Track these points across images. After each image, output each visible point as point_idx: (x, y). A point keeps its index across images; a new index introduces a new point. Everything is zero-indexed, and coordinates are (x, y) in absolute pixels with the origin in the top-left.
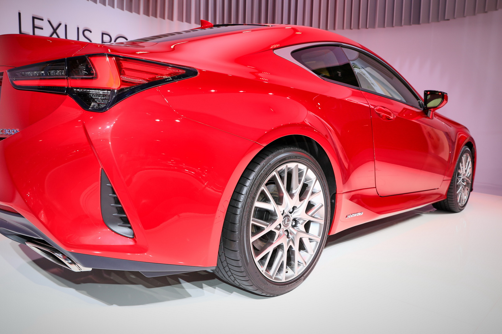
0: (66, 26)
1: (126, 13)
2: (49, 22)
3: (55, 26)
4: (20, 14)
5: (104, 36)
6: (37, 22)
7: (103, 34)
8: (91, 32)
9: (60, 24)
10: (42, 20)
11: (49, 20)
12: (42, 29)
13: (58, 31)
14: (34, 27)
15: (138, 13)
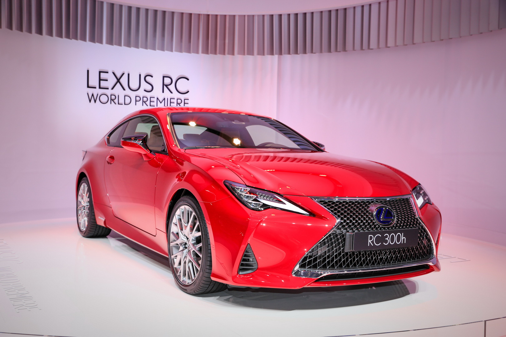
0: (129, 74)
1: (185, 55)
2: (114, 73)
3: (118, 76)
4: (88, 71)
5: (165, 78)
6: (103, 76)
7: (164, 77)
8: (152, 77)
9: (123, 74)
10: (107, 72)
11: (113, 72)
12: (107, 80)
13: (121, 80)
14: (100, 80)
15: (198, 52)
